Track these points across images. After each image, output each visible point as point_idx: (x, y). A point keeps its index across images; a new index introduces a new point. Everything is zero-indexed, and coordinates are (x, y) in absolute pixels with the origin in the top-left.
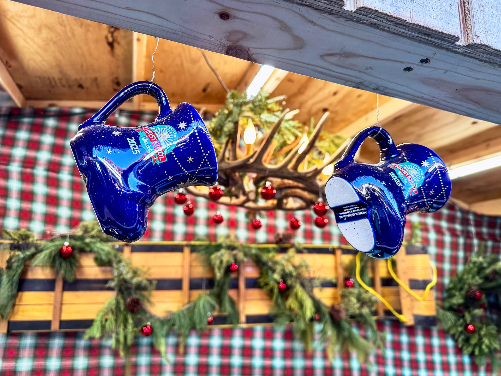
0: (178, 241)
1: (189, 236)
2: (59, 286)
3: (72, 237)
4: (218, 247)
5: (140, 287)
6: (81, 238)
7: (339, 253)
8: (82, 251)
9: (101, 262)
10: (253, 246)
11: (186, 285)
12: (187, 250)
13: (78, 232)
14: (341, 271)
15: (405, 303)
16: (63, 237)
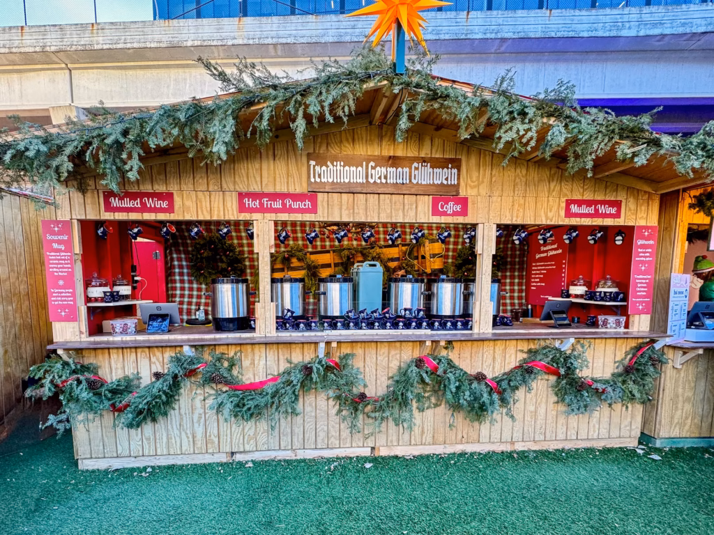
0: (328, 248)
1: (331, 246)
2: (286, 270)
3: (287, 251)
4: (344, 249)
5: (316, 267)
6: (291, 251)
7: (400, 246)
8: (292, 256)
9: (299, 260)
10: (360, 247)
11: (333, 265)
12: (331, 252)
13: (289, 249)
14: (401, 254)
15: (428, 264)
16: (284, 252)
